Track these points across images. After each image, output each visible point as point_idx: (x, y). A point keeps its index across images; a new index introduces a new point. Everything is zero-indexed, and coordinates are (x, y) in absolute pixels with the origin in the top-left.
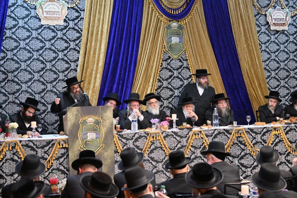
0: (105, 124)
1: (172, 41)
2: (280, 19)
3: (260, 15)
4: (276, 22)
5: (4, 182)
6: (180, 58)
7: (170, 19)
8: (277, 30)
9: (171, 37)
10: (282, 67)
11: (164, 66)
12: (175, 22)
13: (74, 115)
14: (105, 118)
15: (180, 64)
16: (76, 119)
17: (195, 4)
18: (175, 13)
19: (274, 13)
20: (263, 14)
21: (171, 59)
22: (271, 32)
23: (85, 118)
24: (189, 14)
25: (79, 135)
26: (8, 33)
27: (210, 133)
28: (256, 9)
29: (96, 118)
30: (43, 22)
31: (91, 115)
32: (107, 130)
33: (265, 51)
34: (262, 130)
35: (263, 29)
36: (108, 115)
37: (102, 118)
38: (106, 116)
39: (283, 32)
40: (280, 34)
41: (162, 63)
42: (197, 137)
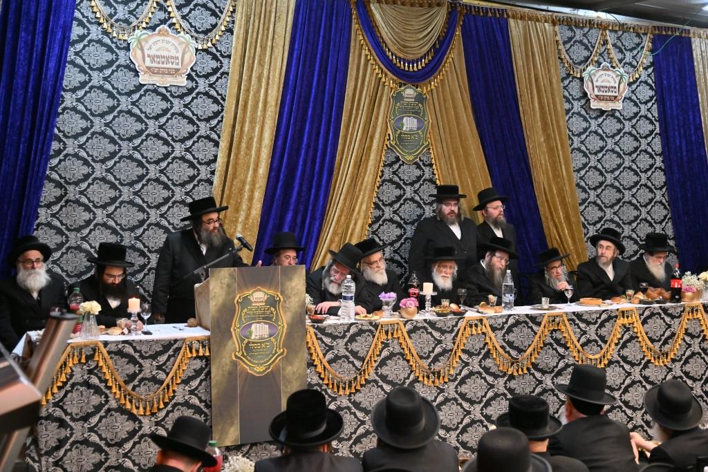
0: (288, 306)
1: (403, 125)
2: (609, 88)
3: (570, 79)
4: (601, 93)
5: (68, 435)
6: (419, 162)
7: (401, 81)
8: (603, 109)
9: (403, 117)
10: (608, 182)
11: (386, 176)
12: (411, 88)
13: (225, 286)
14: (290, 292)
15: (418, 173)
16: (228, 294)
17: (450, 52)
18: (411, 69)
19: (597, 76)
20: (576, 77)
21: (401, 162)
22: (591, 113)
23: (247, 293)
24: (437, 72)
25: (234, 330)
26: (69, 99)
27: (498, 322)
28: (563, 67)
29: (271, 292)
30: (143, 79)
31: (258, 285)
32: (293, 319)
33: (579, 149)
34: (598, 316)
35: (577, 106)
36: (296, 286)
37: (282, 293)
38: (292, 288)
39: (612, 113)
40: (607, 116)
41: (382, 171)
42: (474, 332)
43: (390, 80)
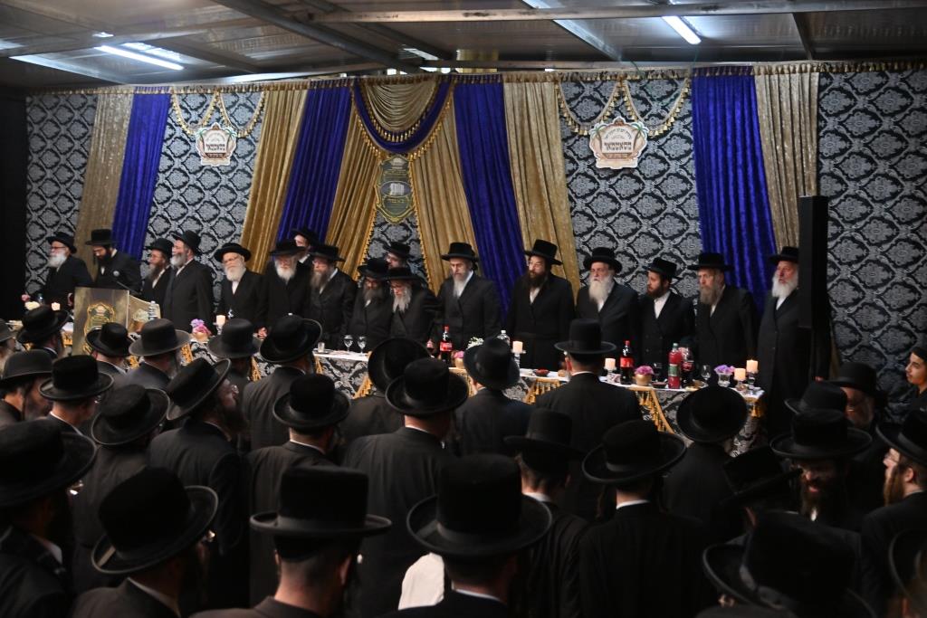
1: (390, 190)
2: (621, 145)
3: (577, 138)
4: (610, 151)
6: (407, 223)
7: (389, 152)
9: (389, 185)
10: (620, 248)
11: (376, 236)
12: (399, 157)
13: (83, 300)
15: (404, 233)
16: (84, 306)
17: (439, 121)
18: (393, 140)
19: (608, 131)
20: (583, 135)
22: (601, 173)
23: (95, 306)
24: (422, 143)
25: (86, 330)
26: (161, 178)
28: (566, 126)
29: (108, 307)
30: (204, 162)
33: (583, 213)
35: (583, 166)
39: (628, 172)
40: (622, 176)
41: (373, 232)
43: (378, 151)
